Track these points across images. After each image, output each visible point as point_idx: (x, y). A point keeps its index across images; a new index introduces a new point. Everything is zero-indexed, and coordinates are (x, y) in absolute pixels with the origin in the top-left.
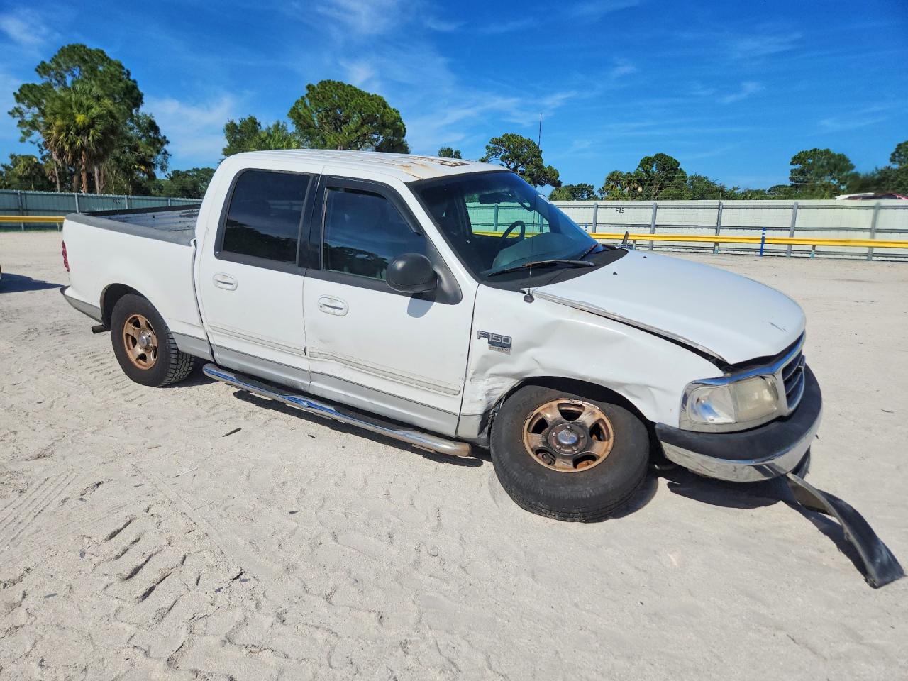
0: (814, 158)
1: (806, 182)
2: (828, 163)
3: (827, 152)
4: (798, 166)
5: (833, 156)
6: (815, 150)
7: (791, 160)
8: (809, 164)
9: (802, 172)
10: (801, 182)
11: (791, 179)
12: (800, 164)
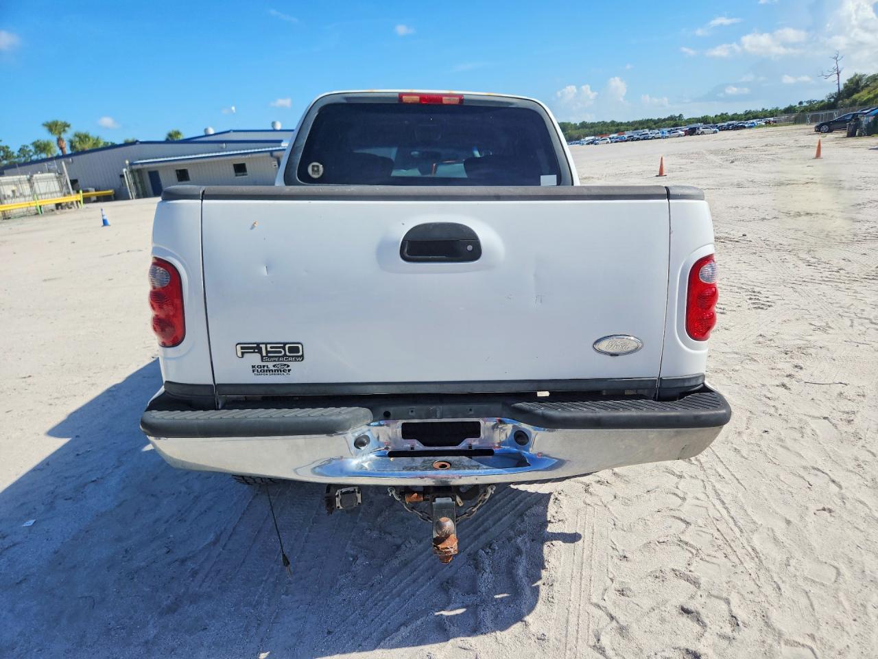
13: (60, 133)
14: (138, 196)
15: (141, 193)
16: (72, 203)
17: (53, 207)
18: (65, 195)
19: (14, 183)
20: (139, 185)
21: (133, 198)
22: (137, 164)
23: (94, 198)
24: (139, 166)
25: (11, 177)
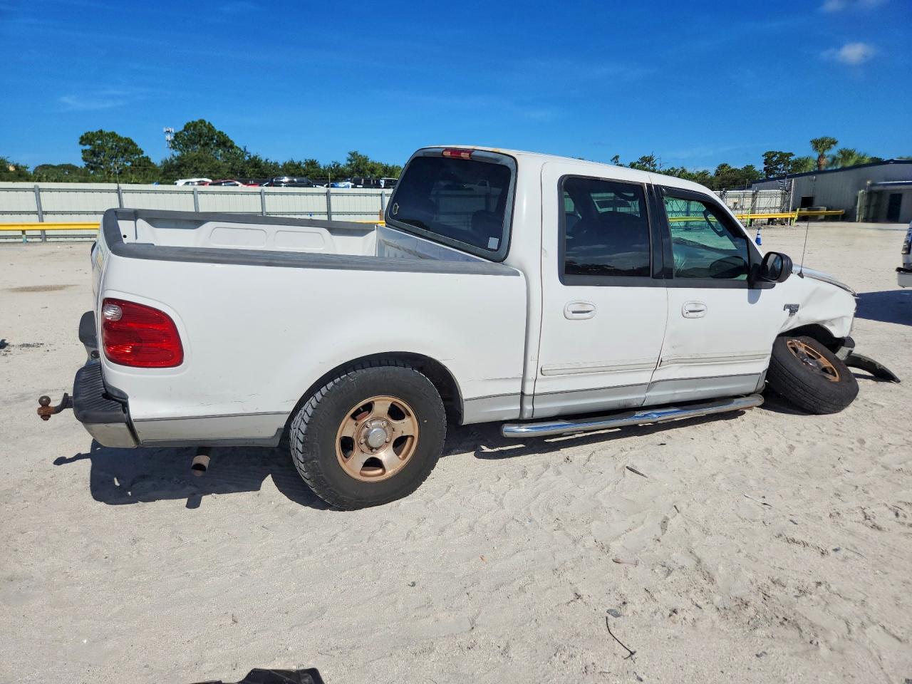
0: (101, 140)
1: (101, 164)
2: (116, 146)
3: (113, 135)
4: (88, 147)
5: (120, 139)
6: (101, 131)
7: (79, 140)
8: (99, 145)
9: (94, 153)
10: (95, 163)
11: (85, 159)
12: (90, 145)
13: (824, 150)
14: (866, 220)
15: (871, 217)
16: (786, 219)
17: (766, 221)
18: (783, 212)
19: (738, 197)
20: (872, 209)
21: (858, 221)
22: (880, 185)
23: (823, 217)
24: (881, 188)
25: (738, 191)
